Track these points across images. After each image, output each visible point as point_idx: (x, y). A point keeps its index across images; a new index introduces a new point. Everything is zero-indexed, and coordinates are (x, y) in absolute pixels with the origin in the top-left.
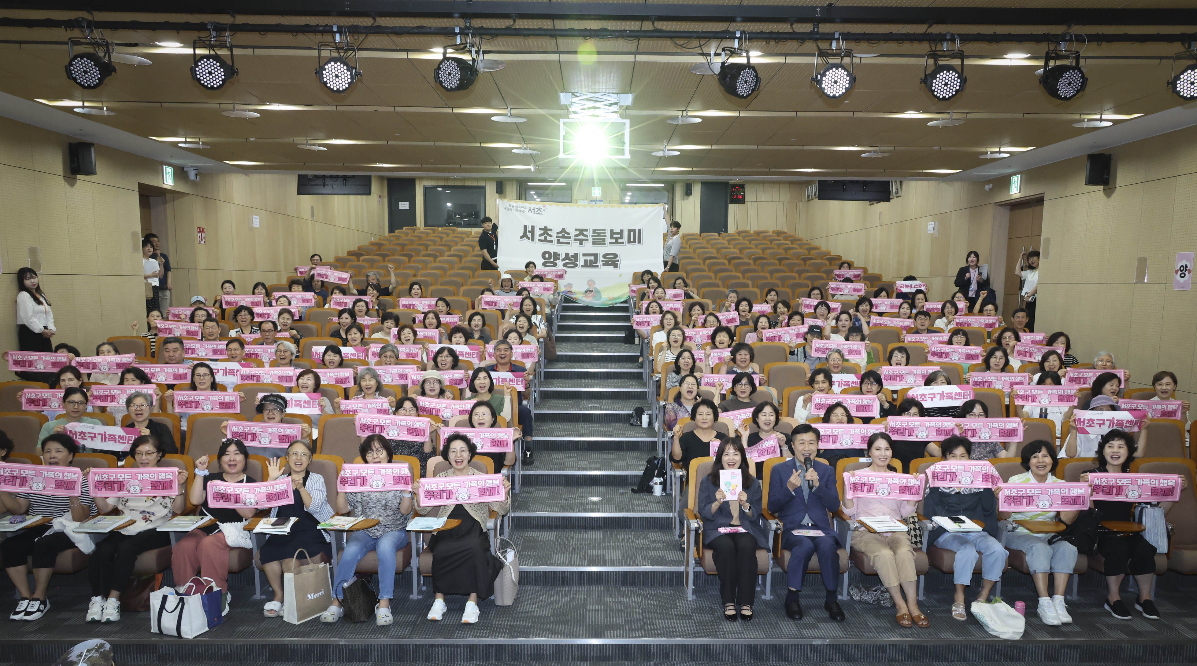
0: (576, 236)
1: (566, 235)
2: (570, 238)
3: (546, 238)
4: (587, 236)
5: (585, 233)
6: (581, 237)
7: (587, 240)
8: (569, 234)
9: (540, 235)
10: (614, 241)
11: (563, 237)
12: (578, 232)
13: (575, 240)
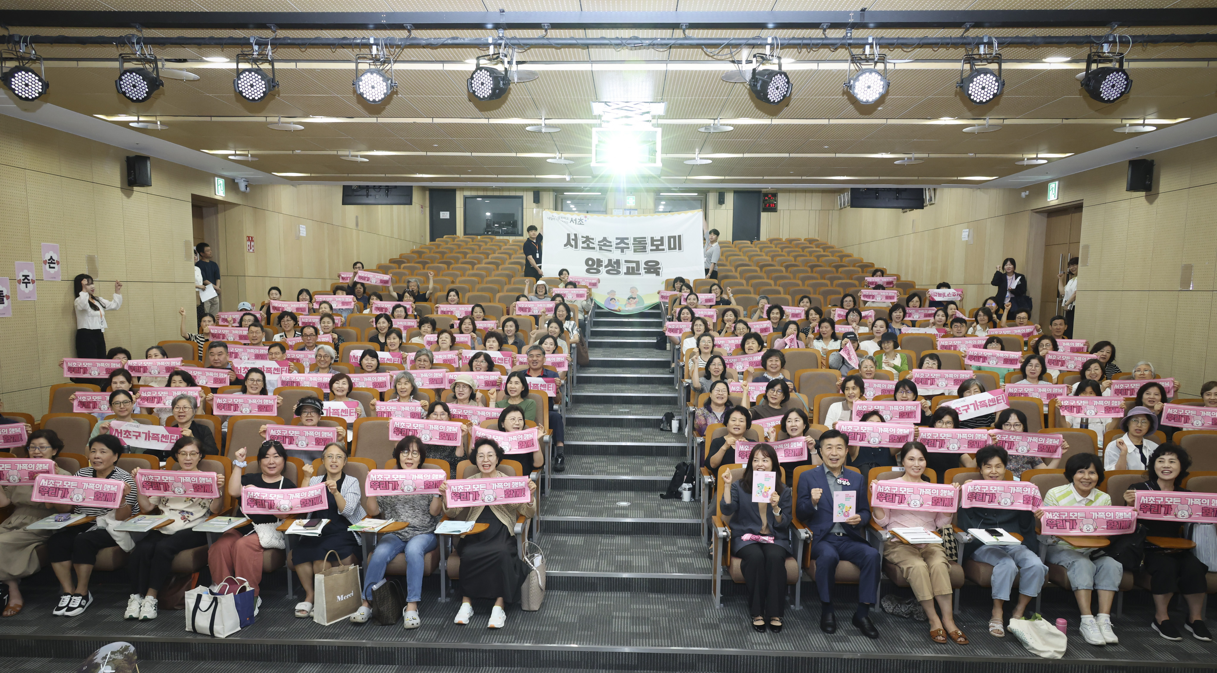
0: (617, 244)
1: (608, 244)
2: (611, 246)
3: (588, 245)
4: (628, 244)
5: (626, 241)
6: (622, 245)
7: (628, 248)
8: (610, 242)
9: (583, 242)
10: (654, 248)
11: (605, 245)
12: (619, 241)
13: (616, 248)
